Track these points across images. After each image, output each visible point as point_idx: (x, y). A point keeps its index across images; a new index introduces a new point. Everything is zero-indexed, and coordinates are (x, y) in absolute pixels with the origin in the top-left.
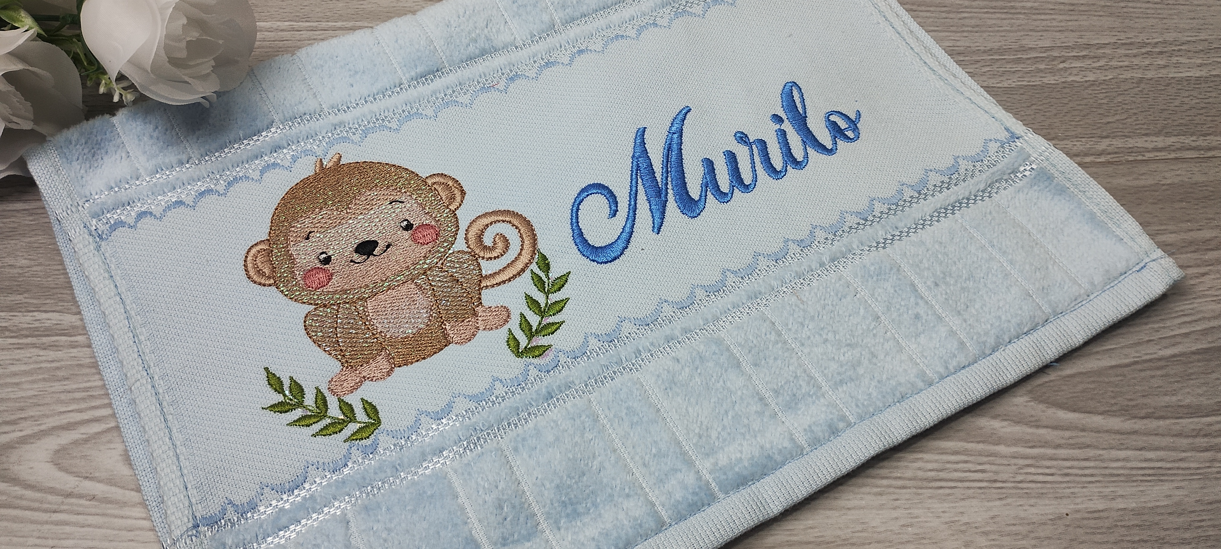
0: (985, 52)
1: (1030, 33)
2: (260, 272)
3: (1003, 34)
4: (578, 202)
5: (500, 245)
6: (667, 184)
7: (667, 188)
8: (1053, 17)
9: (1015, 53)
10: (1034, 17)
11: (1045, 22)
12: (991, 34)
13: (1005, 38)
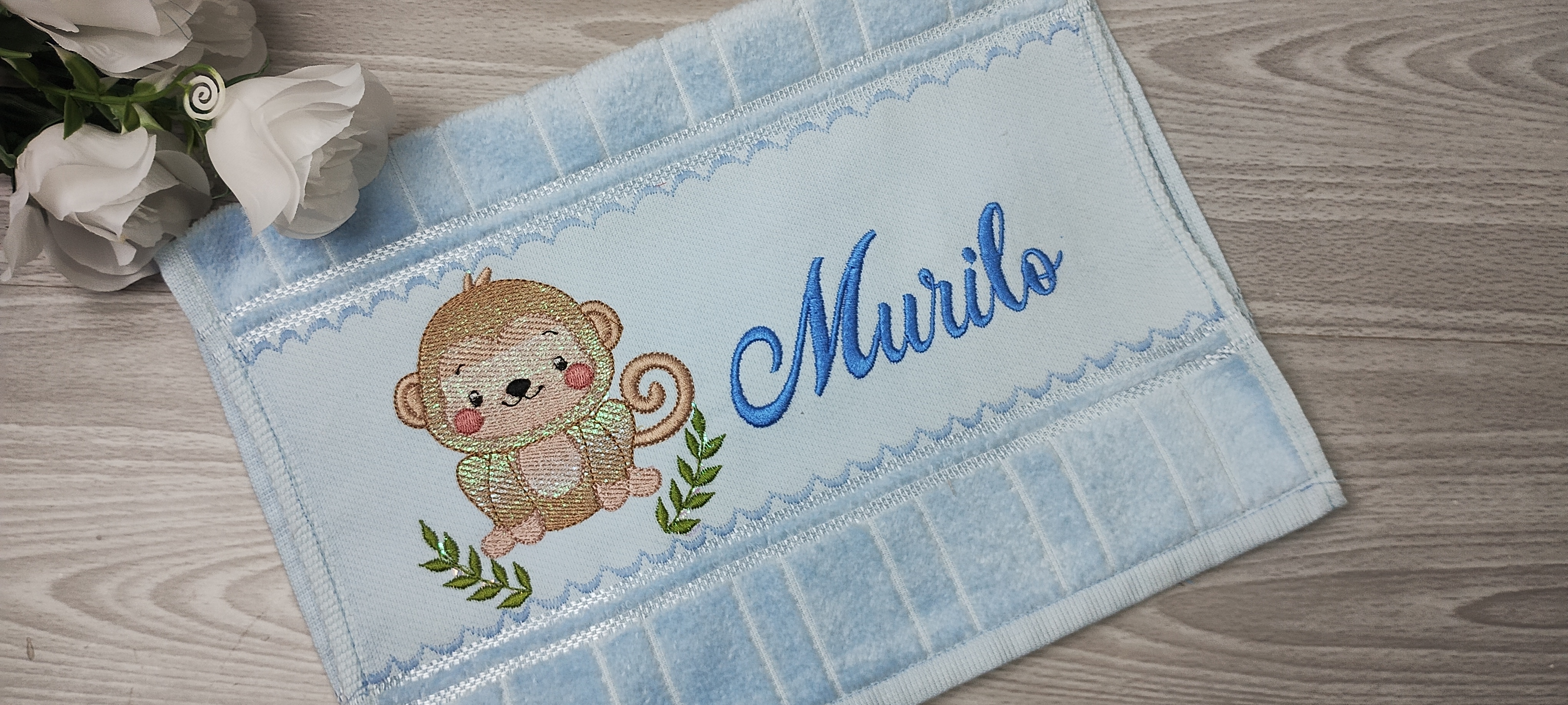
0: (1226, 168)
1: (1286, 144)
2: (410, 411)
3: (1254, 142)
4: (740, 350)
5: (655, 396)
6: (837, 334)
7: (837, 339)
8: (1320, 121)
9: (1260, 172)
10: (1298, 119)
11: (1309, 128)
12: (1241, 141)
13: (1255, 149)
